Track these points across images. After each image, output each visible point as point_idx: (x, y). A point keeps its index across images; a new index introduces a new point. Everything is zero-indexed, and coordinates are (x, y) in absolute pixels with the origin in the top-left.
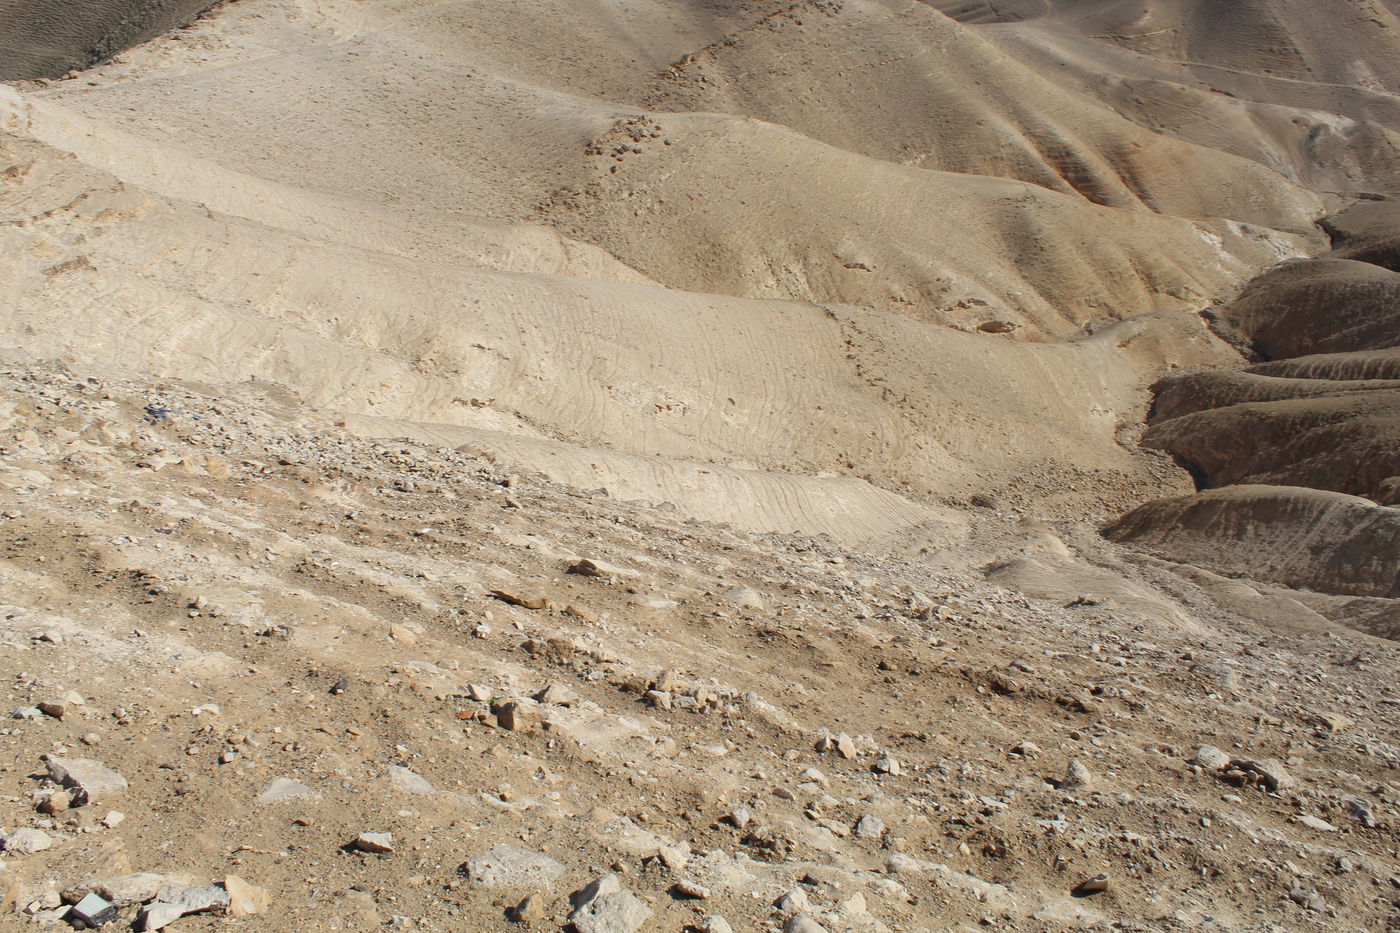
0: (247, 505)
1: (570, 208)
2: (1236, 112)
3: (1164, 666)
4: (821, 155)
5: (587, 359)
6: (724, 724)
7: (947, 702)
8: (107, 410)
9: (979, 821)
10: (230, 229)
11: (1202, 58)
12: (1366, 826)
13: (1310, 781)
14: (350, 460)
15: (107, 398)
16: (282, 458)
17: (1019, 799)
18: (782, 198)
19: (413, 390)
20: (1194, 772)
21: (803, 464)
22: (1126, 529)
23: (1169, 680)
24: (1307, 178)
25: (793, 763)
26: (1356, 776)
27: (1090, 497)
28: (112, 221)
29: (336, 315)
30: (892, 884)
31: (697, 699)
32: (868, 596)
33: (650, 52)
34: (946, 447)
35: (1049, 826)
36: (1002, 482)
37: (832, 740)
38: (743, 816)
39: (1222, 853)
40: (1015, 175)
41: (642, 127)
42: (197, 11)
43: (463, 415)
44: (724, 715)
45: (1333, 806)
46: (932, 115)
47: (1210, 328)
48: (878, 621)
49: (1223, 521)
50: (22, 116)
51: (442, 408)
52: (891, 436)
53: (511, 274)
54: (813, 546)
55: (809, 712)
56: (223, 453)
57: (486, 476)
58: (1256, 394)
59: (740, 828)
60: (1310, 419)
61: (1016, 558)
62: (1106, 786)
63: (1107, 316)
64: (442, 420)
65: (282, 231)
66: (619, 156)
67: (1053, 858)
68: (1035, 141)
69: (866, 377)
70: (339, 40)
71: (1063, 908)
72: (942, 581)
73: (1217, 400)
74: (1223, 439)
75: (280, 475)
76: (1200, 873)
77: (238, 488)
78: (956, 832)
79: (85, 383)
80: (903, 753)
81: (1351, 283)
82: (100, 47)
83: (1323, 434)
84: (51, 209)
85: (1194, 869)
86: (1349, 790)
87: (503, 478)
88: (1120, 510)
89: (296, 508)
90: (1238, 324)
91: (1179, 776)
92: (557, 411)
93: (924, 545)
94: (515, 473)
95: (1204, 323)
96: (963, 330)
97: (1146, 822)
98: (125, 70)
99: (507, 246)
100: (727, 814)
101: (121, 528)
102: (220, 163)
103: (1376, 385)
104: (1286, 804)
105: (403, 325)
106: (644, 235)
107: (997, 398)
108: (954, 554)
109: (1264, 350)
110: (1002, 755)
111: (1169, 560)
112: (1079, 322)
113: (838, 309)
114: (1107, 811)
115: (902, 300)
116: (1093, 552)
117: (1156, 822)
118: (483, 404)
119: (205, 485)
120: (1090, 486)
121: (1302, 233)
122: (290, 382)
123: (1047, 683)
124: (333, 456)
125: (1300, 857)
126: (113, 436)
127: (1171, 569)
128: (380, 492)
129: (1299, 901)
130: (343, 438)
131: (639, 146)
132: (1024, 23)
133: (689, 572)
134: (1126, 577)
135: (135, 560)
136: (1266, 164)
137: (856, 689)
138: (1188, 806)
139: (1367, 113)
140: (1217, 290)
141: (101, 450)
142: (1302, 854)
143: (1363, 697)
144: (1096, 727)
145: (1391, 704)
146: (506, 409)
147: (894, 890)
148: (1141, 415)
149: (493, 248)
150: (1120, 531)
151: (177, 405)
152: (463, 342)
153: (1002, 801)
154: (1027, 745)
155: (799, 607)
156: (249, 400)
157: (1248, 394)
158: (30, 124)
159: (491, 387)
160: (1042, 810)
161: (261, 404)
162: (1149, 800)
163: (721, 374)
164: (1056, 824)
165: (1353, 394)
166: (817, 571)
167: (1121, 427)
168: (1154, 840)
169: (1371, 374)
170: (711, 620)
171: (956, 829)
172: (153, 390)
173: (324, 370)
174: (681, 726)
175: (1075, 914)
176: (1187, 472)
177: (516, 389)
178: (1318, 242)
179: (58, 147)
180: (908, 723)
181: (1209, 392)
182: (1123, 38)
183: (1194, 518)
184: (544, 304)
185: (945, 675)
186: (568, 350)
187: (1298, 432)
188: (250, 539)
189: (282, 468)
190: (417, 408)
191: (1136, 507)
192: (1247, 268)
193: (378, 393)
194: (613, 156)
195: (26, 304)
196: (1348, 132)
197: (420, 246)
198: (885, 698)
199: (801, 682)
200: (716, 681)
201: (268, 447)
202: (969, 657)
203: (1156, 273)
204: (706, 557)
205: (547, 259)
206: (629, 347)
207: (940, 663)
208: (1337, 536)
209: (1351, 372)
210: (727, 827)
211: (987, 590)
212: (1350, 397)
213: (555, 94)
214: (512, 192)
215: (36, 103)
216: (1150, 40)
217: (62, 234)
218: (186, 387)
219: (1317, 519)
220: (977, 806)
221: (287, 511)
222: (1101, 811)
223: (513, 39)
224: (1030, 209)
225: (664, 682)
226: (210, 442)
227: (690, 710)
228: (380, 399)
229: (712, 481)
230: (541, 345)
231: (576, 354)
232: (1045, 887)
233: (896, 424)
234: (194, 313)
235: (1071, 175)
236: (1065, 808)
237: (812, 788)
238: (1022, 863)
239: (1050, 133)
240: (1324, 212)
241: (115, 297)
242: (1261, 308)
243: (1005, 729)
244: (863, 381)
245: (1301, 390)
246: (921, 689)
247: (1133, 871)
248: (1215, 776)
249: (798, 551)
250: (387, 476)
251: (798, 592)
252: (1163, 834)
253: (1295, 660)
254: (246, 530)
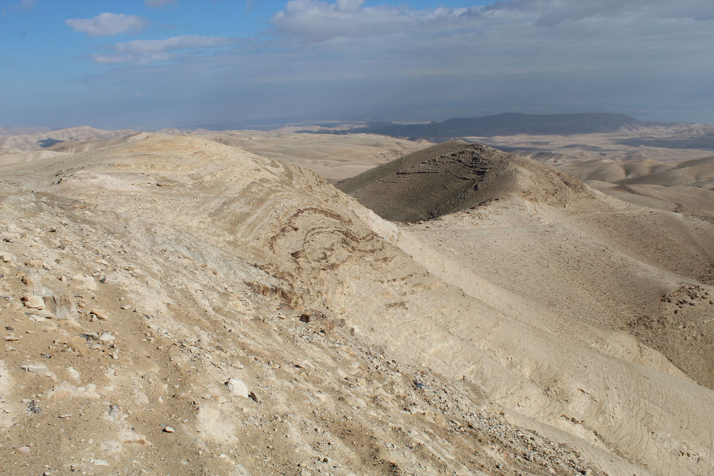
0: (449, 444)
1: (647, 328)
5: (642, 413)
8: (397, 377)
10: (471, 303)
14: (503, 435)
15: (398, 371)
16: (470, 424)
19: (542, 405)
28: (420, 289)
29: (511, 356)
33: (708, 252)
41: (697, 291)
42: (480, 202)
43: (565, 425)
50: (396, 237)
51: (555, 418)
53: (608, 356)
56: (443, 413)
57: (573, 465)
64: (553, 425)
65: (495, 310)
66: (680, 305)
70: (542, 224)
75: (468, 434)
77: (447, 434)
79: (391, 362)
82: (435, 212)
84: (396, 278)
87: (582, 469)
89: (472, 453)
92: (618, 438)
94: (590, 468)
98: (442, 223)
99: (608, 341)
101: (391, 439)
102: (474, 272)
105: (544, 370)
106: (689, 351)
118: (578, 422)
119: (433, 428)
122: (481, 384)
124: (495, 430)
126: (397, 391)
128: (515, 457)
130: (502, 422)
131: (693, 302)
135: (394, 457)
141: (389, 396)
146: (589, 428)
149: (599, 340)
151: (428, 383)
152: (574, 386)
156: (461, 389)
158: (398, 240)
159: (584, 414)
161: (466, 393)
172: (419, 373)
173: (499, 383)
177: (598, 419)
179: (406, 252)
184: (623, 376)
186: (632, 405)
188: (448, 464)
189: (469, 429)
190: (542, 414)
193: (523, 401)
194: (677, 304)
195: (375, 317)
197: (561, 331)
201: (465, 416)
205: (629, 353)
206: (669, 413)
213: (649, 266)
214: (616, 314)
215: (403, 232)
217: (398, 290)
218: (434, 375)
221: (468, 454)
223: (630, 235)
226: (438, 405)
228: (524, 404)
230: (617, 398)
231: (636, 408)
234: (445, 339)
241: (412, 323)
250: (520, 449)
254: (446, 458)
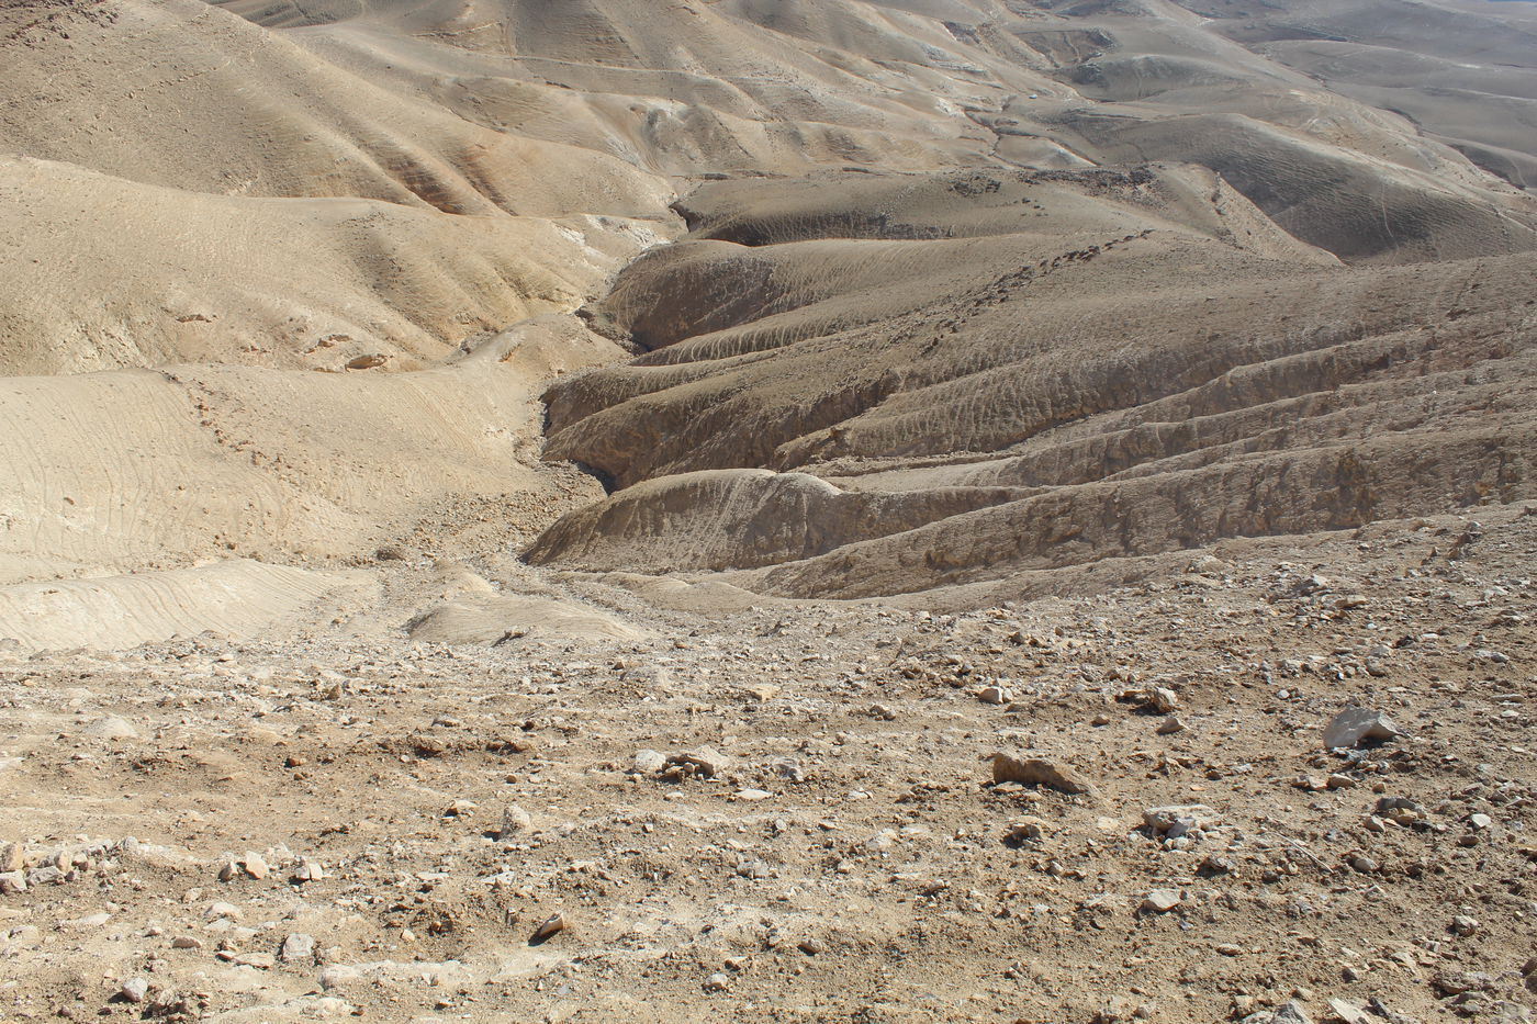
2: (575, 103)
3: (596, 682)
4: (124, 194)
6: (102, 885)
7: (369, 782)
9: (419, 901)
11: (533, 50)
12: (796, 783)
13: (744, 756)
17: (459, 863)
18: (84, 249)
20: (634, 781)
21: (173, 556)
22: (545, 550)
23: (602, 695)
24: (654, 164)
25: (197, 903)
26: (783, 739)
27: (501, 524)
30: (331, 1002)
31: (59, 867)
32: (266, 689)
34: (336, 504)
35: (493, 883)
36: (406, 529)
37: (238, 864)
38: (138, 987)
39: (668, 853)
40: (356, 193)
44: (99, 875)
45: (766, 773)
46: (250, 135)
47: (588, 326)
48: (281, 714)
49: (638, 520)
52: (270, 503)
54: (196, 648)
55: (210, 839)
58: (646, 386)
59: (138, 1001)
60: (701, 402)
61: (436, 606)
62: (548, 822)
63: (482, 331)
67: (504, 913)
68: (373, 153)
69: (229, 442)
71: (522, 961)
72: (352, 651)
73: (609, 399)
74: (623, 438)
76: (652, 879)
78: (395, 921)
80: (325, 853)
81: (712, 262)
83: (715, 414)
85: (645, 877)
86: (778, 753)
88: (535, 531)
90: (615, 319)
91: (621, 790)
93: (335, 615)
95: (582, 323)
96: (329, 371)
97: (591, 847)
100: (119, 990)
103: (753, 359)
104: (724, 786)
107: (381, 439)
108: (370, 618)
109: (645, 342)
110: (436, 822)
111: (595, 571)
112: (454, 341)
113: (178, 370)
114: (551, 847)
115: (254, 349)
116: (517, 581)
117: (601, 843)
120: (499, 513)
121: (660, 219)
123: (474, 732)
125: (741, 832)
127: (599, 581)
129: (745, 875)
132: (338, 24)
133: (35, 716)
134: (556, 599)
136: (613, 154)
137: (264, 798)
138: (629, 817)
139: (696, 96)
140: (588, 288)
142: (742, 829)
143: (787, 661)
144: (531, 764)
145: (811, 660)
147: (333, 1007)
148: (537, 428)
150: (540, 553)
153: (441, 871)
154: (460, 804)
155: (183, 722)
157: (638, 387)
160: (484, 867)
162: (590, 823)
163: (48, 471)
164: (501, 878)
165: (734, 370)
166: (201, 676)
167: (519, 445)
168: (602, 861)
169: (746, 348)
170: (70, 767)
171: (394, 918)
174: (45, 906)
175: (534, 964)
176: (594, 478)
178: (676, 226)
180: (327, 818)
181: (599, 392)
182: (448, 35)
183: (610, 523)
185: (364, 754)
187: (691, 417)
191: (551, 525)
192: (613, 261)
196: (684, 117)
198: (298, 797)
199: (195, 808)
200: (84, 837)
202: (387, 727)
203: (524, 278)
204: (56, 693)
207: (354, 742)
208: (747, 511)
209: (728, 349)
210: (123, 1006)
211: (404, 649)
212: (733, 373)
216: (477, 35)
219: (726, 498)
220: (416, 885)
222: (545, 849)
224: (380, 228)
225: (10, 859)
227: (54, 882)
229: (64, 600)
232: (501, 946)
233: (274, 489)
235: (418, 186)
236: (508, 858)
237: (222, 925)
238: (472, 930)
239: (386, 143)
240: (676, 196)
242: (635, 298)
243: (435, 794)
244: (226, 448)
245: (687, 374)
246: (339, 776)
247: (587, 899)
248: (654, 779)
249: (179, 658)
251: (179, 706)
252: (610, 853)
253: (724, 641)
